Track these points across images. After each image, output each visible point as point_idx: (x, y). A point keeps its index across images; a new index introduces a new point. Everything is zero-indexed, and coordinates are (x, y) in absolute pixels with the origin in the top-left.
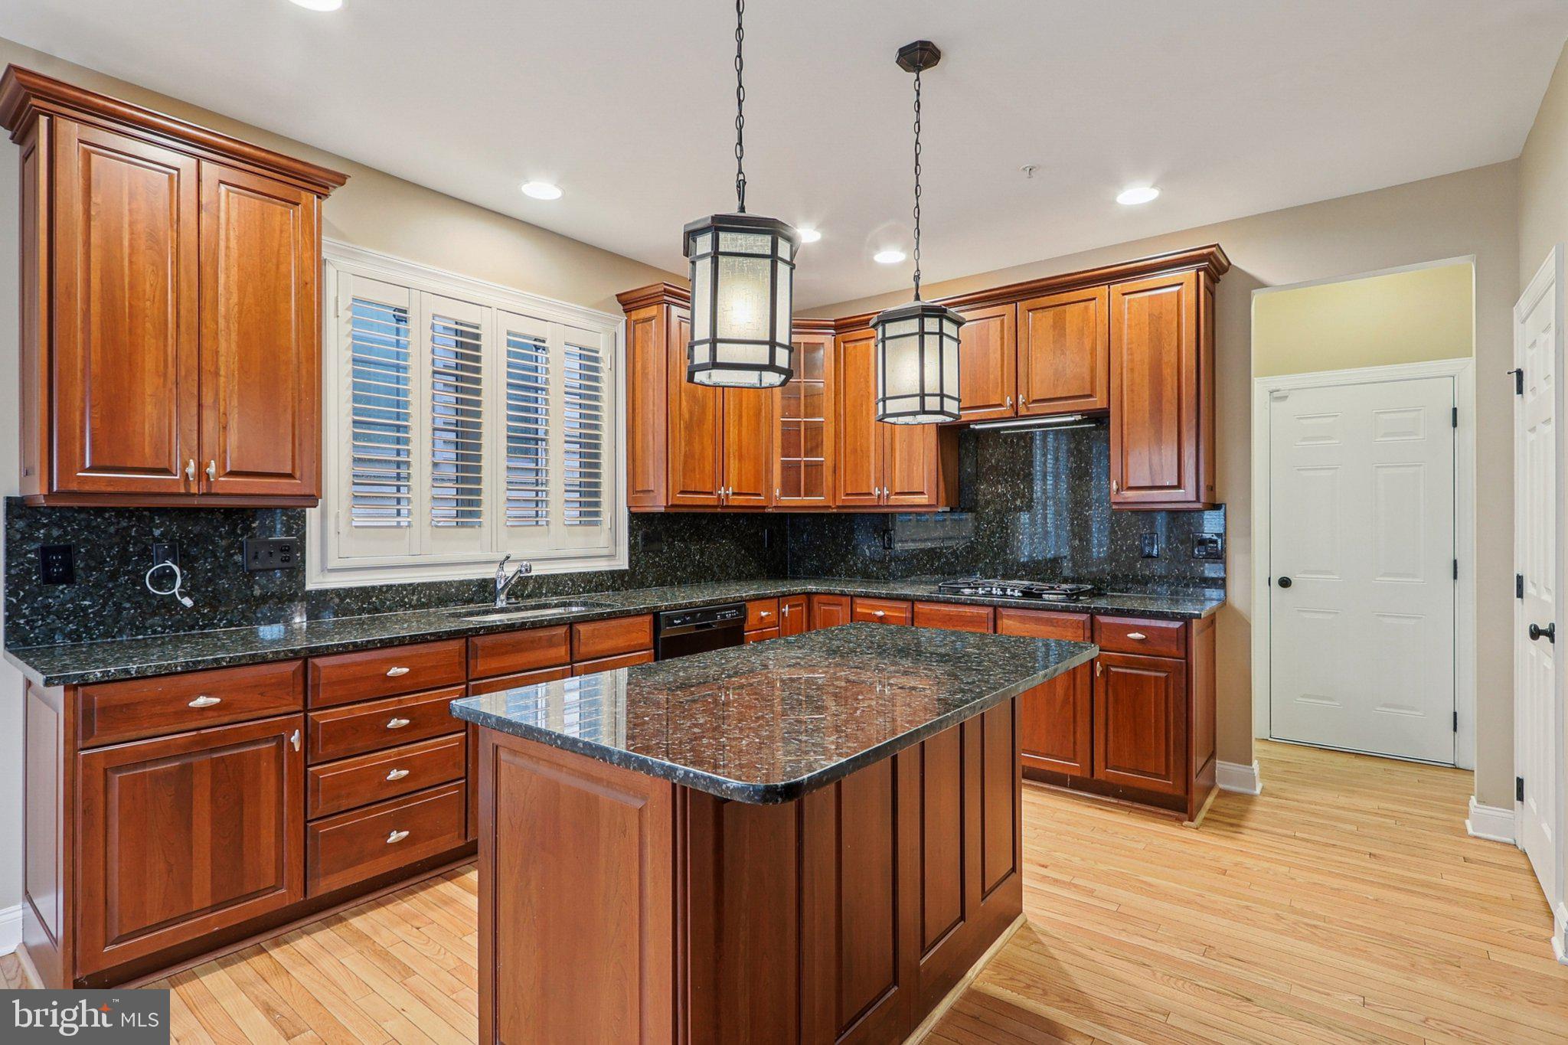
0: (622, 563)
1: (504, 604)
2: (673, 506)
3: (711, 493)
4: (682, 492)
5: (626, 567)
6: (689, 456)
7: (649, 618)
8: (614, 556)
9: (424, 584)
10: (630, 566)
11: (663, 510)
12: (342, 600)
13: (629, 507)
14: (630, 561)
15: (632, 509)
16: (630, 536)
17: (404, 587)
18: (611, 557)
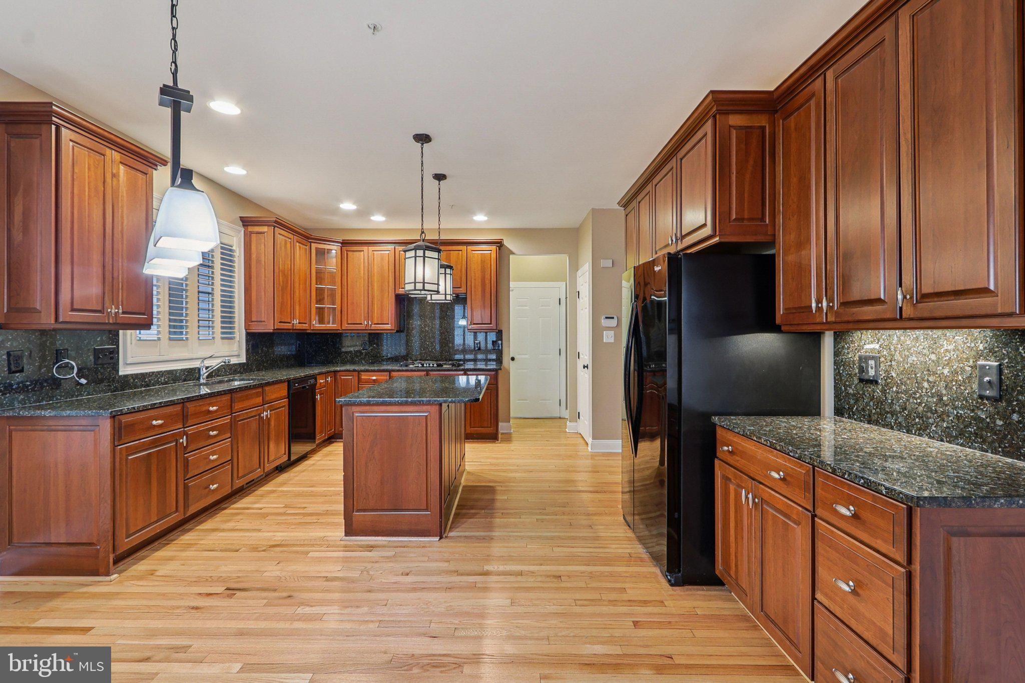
0: (243, 360)
1: (205, 381)
2: (277, 329)
3: (289, 323)
4: (280, 322)
5: (245, 361)
6: (282, 304)
7: (286, 384)
8: (239, 355)
9: (167, 371)
10: (246, 360)
11: (272, 331)
12: (134, 380)
13: (246, 330)
14: (247, 358)
15: (248, 331)
16: (246, 345)
17: (159, 373)
18: (238, 356)
